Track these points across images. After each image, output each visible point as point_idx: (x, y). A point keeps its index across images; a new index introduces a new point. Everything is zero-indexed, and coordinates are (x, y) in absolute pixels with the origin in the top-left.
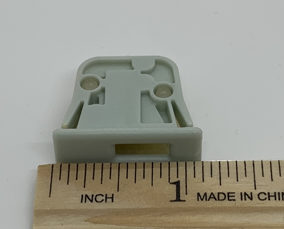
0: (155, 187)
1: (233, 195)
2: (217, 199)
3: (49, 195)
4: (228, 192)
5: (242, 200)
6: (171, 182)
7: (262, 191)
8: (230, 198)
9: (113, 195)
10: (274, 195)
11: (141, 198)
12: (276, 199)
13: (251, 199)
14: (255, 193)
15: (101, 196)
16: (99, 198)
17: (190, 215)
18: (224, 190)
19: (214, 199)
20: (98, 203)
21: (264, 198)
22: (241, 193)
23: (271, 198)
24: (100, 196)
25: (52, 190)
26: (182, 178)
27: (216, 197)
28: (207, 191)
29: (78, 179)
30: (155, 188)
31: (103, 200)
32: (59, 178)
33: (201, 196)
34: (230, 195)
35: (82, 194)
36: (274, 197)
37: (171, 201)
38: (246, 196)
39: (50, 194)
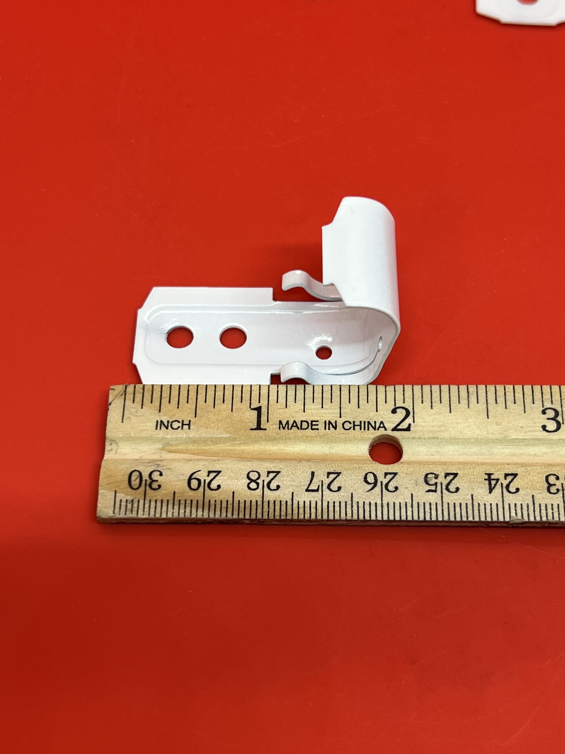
0: (235, 412)
2: (300, 428)
4: (311, 420)
5: (325, 429)
7: (347, 420)
8: (314, 427)
9: (190, 421)
10: (359, 424)
11: (220, 425)
12: (361, 429)
13: (335, 428)
14: (340, 421)
15: (177, 423)
16: (176, 425)
17: (271, 445)
18: (308, 418)
19: (296, 428)
20: (174, 430)
21: (349, 428)
22: (325, 421)
23: (356, 427)
27: (299, 426)
28: (290, 419)
30: (235, 414)
31: (179, 427)
34: (314, 423)
35: (157, 420)
36: (359, 427)
37: (251, 429)
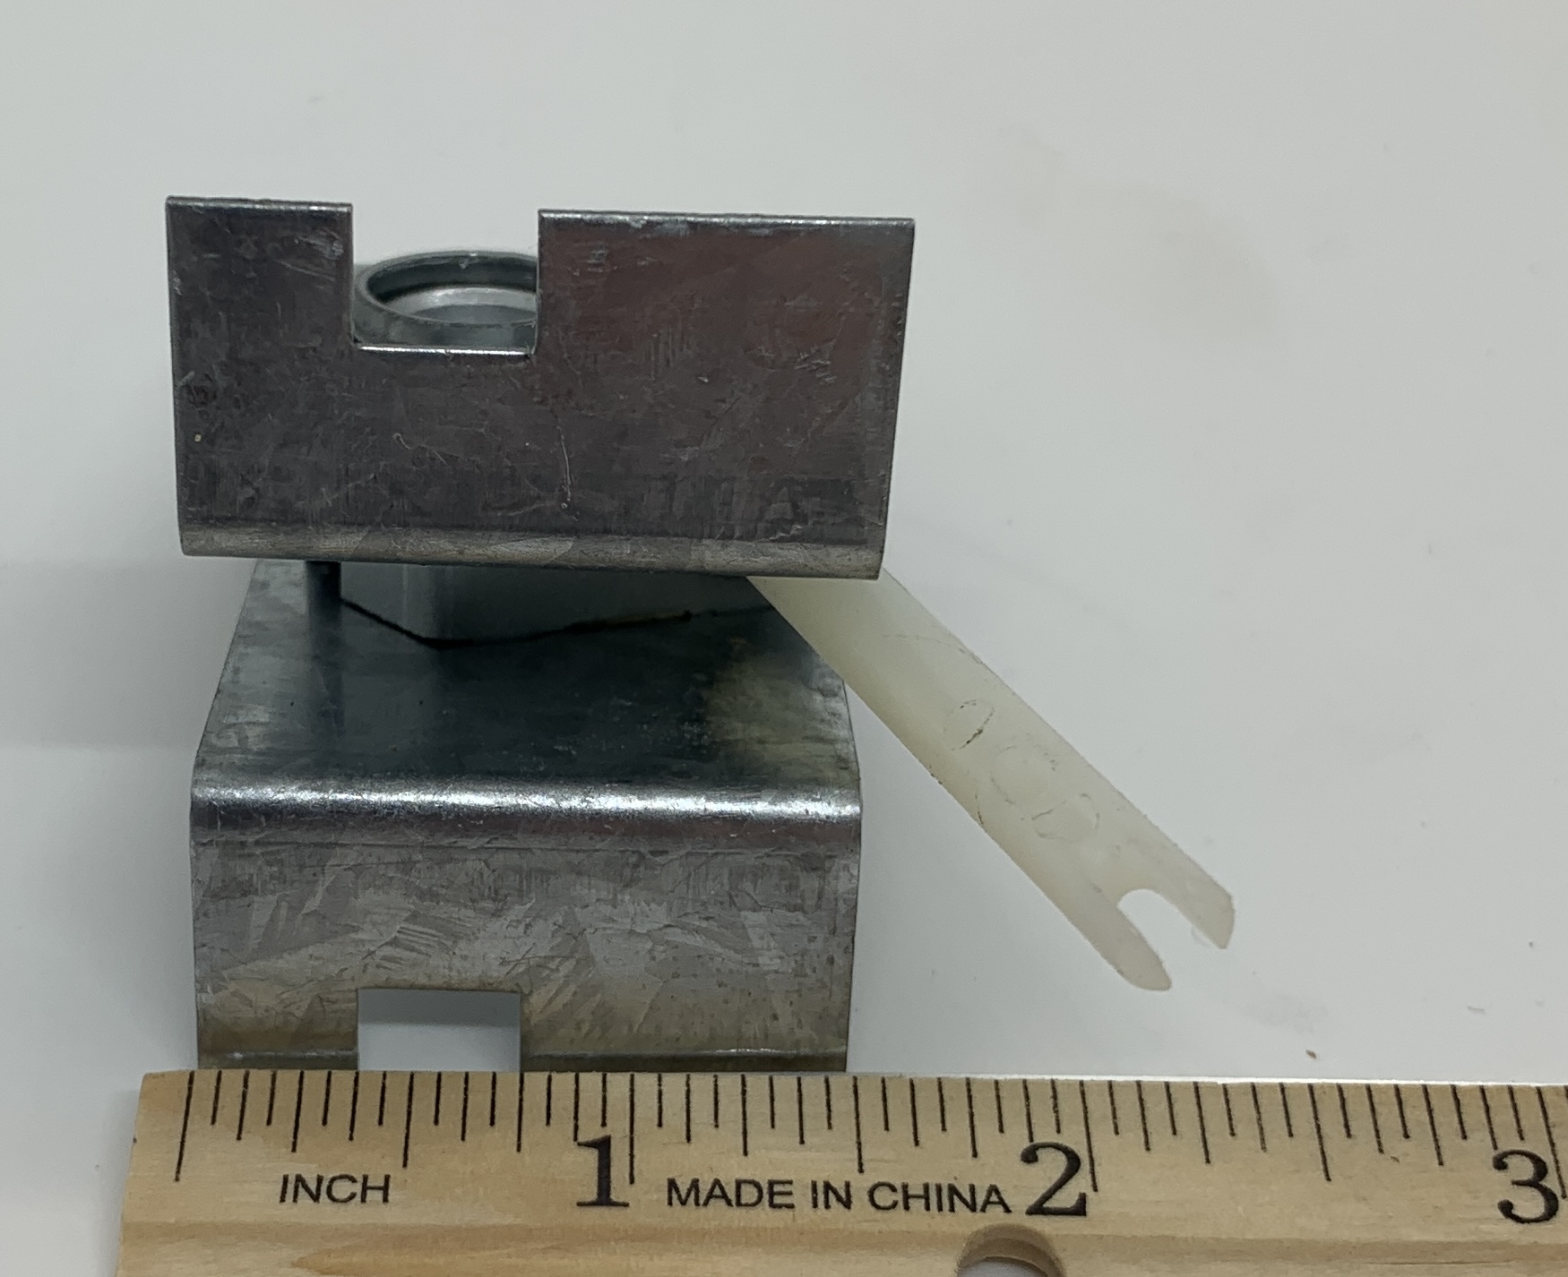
1: (787, 1188)
3: (173, 1174)
6: (581, 1139)
24: (343, 1180)
25: (184, 1158)
26: (617, 1129)
29: (274, 1121)
32: (209, 1120)
33: (681, 1189)
38: (831, 1195)
39: (178, 1172)
